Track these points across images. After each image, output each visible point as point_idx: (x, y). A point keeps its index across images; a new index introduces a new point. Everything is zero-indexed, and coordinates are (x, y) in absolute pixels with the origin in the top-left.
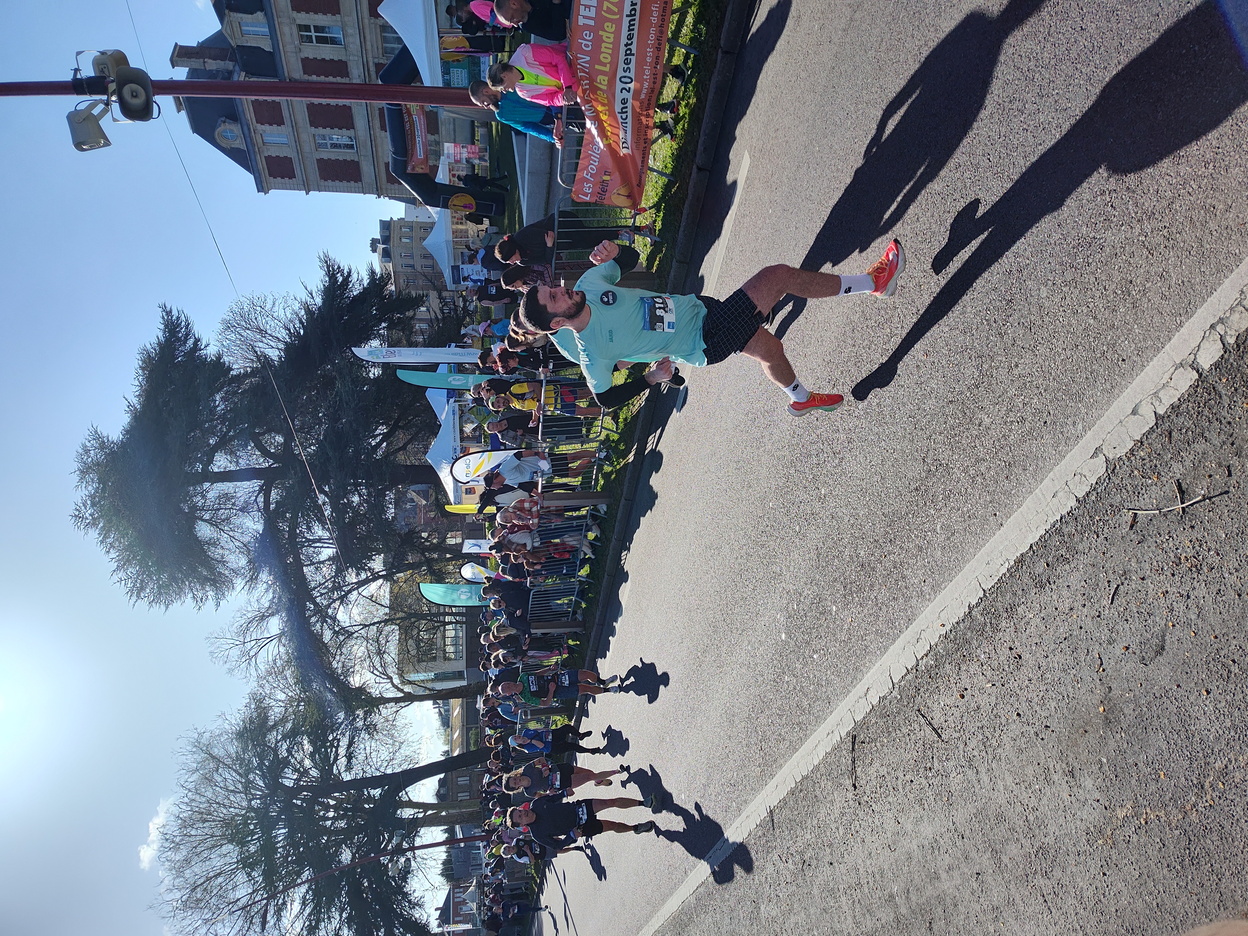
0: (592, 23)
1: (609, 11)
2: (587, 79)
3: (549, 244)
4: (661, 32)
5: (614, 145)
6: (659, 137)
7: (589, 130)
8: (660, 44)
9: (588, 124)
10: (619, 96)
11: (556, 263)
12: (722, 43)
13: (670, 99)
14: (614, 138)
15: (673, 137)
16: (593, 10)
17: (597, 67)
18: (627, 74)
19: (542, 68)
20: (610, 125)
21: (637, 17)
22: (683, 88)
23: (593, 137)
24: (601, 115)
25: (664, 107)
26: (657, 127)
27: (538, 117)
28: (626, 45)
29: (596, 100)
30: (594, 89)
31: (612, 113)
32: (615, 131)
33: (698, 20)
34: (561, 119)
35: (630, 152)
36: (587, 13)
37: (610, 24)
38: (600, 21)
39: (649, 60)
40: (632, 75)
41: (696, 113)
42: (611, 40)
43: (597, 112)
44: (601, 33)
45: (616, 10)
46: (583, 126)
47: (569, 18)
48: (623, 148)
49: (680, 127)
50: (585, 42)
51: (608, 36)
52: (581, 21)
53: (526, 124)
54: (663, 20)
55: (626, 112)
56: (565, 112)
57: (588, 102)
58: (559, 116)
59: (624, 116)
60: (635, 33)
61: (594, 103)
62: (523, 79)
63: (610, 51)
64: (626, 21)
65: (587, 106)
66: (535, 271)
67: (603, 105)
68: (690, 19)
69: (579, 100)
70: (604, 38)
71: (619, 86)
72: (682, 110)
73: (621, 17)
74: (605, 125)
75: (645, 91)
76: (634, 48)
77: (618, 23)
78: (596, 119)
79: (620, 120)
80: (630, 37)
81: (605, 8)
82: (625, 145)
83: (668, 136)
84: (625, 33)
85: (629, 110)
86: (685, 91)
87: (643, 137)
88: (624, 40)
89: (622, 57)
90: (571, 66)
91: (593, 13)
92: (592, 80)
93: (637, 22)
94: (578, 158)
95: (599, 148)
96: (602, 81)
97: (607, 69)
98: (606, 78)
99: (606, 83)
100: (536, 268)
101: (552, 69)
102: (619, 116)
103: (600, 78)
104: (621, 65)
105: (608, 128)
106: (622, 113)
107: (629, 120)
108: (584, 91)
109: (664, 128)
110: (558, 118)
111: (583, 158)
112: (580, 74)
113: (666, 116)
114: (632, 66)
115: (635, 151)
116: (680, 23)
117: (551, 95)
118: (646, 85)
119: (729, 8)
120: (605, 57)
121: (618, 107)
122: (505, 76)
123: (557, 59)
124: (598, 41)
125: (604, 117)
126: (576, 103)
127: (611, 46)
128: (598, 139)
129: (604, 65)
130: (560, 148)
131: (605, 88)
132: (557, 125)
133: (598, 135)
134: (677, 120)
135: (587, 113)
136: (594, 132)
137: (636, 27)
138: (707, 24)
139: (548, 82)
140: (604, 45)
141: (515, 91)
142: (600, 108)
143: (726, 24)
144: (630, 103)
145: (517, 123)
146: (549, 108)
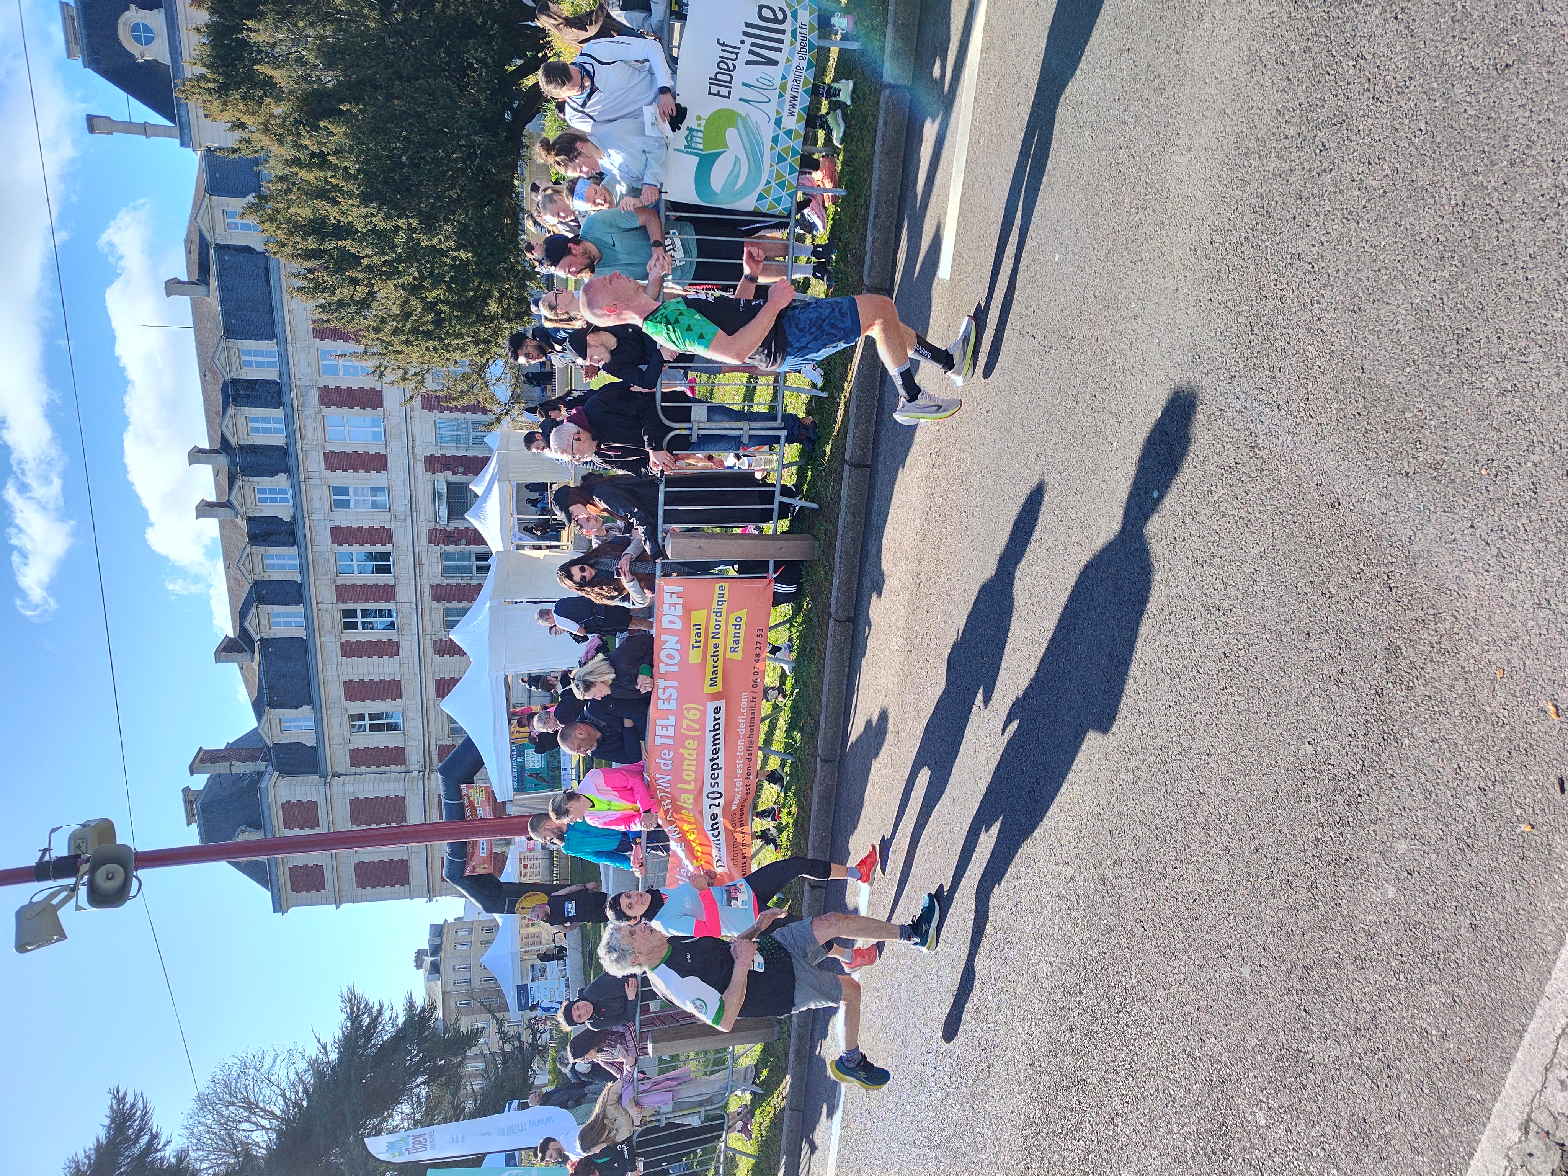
0: (671, 742)
1: (689, 728)
2: (668, 798)
3: (631, 996)
4: (751, 742)
7: (675, 852)
8: (750, 755)
9: (673, 845)
10: (707, 813)
11: (641, 1020)
12: (820, 751)
14: (705, 858)
15: (778, 848)
16: (671, 729)
17: (679, 785)
18: (715, 789)
19: (616, 793)
20: (699, 844)
21: (722, 731)
22: (783, 795)
23: (680, 860)
24: (688, 834)
25: (763, 814)
26: (758, 837)
27: (613, 845)
28: (712, 760)
29: (682, 819)
30: (677, 809)
31: (700, 832)
32: (707, 849)
33: (792, 726)
34: (640, 844)
35: (726, 870)
36: (664, 732)
37: (691, 741)
38: (680, 739)
39: (739, 771)
40: (721, 789)
41: (800, 824)
42: (695, 757)
43: (683, 833)
44: (681, 750)
45: (697, 726)
46: (667, 849)
47: (644, 739)
48: (718, 866)
49: (784, 835)
50: (663, 762)
51: (689, 752)
52: (658, 741)
53: (597, 854)
54: (752, 730)
55: (718, 828)
56: (644, 836)
57: (671, 823)
58: (638, 840)
59: (716, 833)
60: (721, 746)
62: (593, 806)
63: (694, 768)
64: (709, 737)
66: (613, 1033)
67: (690, 823)
68: (782, 723)
69: (660, 822)
70: (686, 756)
71: (707, 802)
72: (785, 819)
73: (704, 734)
74: (694, 845)
75: (736, 802)
76: (721, 762)
77: (701, 740)
78: (683, 839)
79: (712, 838)
80: (715, 752)
81: (684, 726)
82: (720, 863)
83: (772, 846)
84: (709, 747)
85: (720, 825)
86: (785, 799)
87: (740, 853)
88: (709, 755)
89: (708, 772)
90: (649, 789)
91: (671, 732)
92: (674, 801)
93: (722, 736)
94: (666, 870)
96: (686, 800)
97: (691, 787)
98: (691, 796)
99: (691, 801)
100: (614, 1029)
101: (626, 792)
102: (709, 833)
103: (683, 797)
104: (708, 781)
105: (698, 848)
106: (713, 829)
107: (722, 836)
108: (666, 812)
109: (765, 837)
110: (636, 844)
112: (659, 795)
113: (768, 824)
114: (720, 780)
116: (773, 727)
117: (627, 819)
118: (738, 797)
119: (822, 717)
120: (689, 774)
121: (708, 824)
122: (572, 806)
123: (633, 782)
124: (678, 761)
125: (691, 837)
126: (659, 826)
127: (694, 763)
128: (686, 862)
129: (688, 783)
130: (639, 876)
131: (691, 807)
132: (637, 853)
133: (686, 857)
134: (780, 829)
135: (670, 835)
136: (681, 854)
137: (721, 741)
138: (801, 730)
139: (621, 806)
140: (685, 762)
141: (584, 821)
142: (686, 827)
143: (821, 732)
144: (720, 819)
145: (589, 853)
146: (624, 834)
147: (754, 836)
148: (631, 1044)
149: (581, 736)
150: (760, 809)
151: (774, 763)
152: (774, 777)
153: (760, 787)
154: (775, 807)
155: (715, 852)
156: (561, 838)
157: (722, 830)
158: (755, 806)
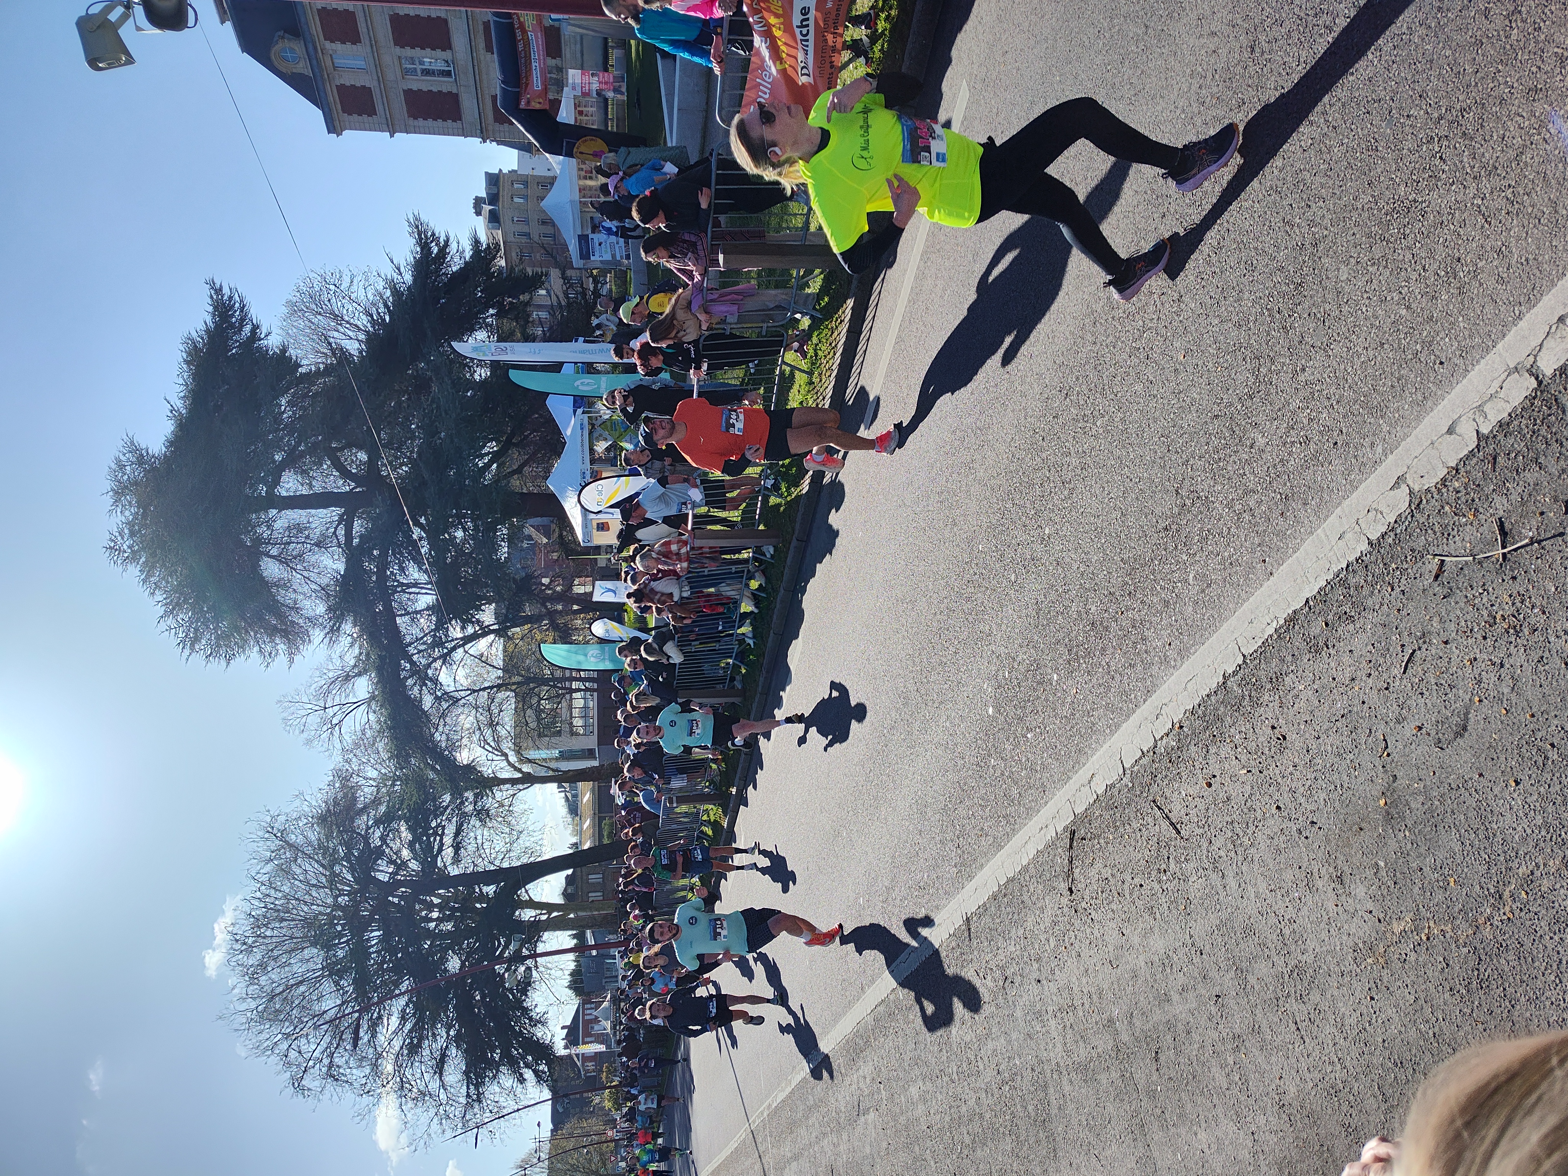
3: (704, 205)
5: (790, 71)
6: (850, 61)
9: (757, 41)
11: (713, 232)
13: (866, 10)
14: (790, 61)
15: (868, 61)
20: (785, 44)
23: (763, 60)
24: (774, 29)
25: (857, 21)
26: (848, 48)
27: (692, 35)
29: (768, 10)
31: (788, 29)
32: (793, 52)
34: (721, 34)
35: (811, 80)
41: (898, 28)
43: (769, 26)
46: (750, 45)
48: (802, 75)
49: (877, 47)
53: (674, 43)
55: (807, 26)
56: (726, 25)
57: (757, 11)
58: (719, 30)
59: (804, 31)
61: (766, 14)
65: (755, 17)
66: (685, 241)
69: (745, 9)
74: (780, 43)
78: (767, 34)
79: (799, 37)
82: (805, 71)
83: (862, 60)
85: (811, 23)
87: (828, 61)
94: (743, 88)
95: (771, 74)
100: (687, 237)
102: (797, 31)
105: (783, 48)
106: (802, 26)
107: (811, 37)
109: (857, 49)
110: (717, 34)
111: (750, 89)
113: (860, 33)
115: (819, 80)
121: (797, 19)
125: (777, 33)
126: (742, 14)
128: (769, 63)
130: (718, 73)
132: (717, 43)
133: (770, 57)
134: (874, 38)
135: (755, 27)
136: (766, 53)
142: (772, 20)
145: (664, 41)
146: (705, 22)
147: (846, 46)
148: (701, 253)
150: (854, 13)
154: (872, 12)
155: (800, 56)
156: (636, 19)
157: (812, 28)
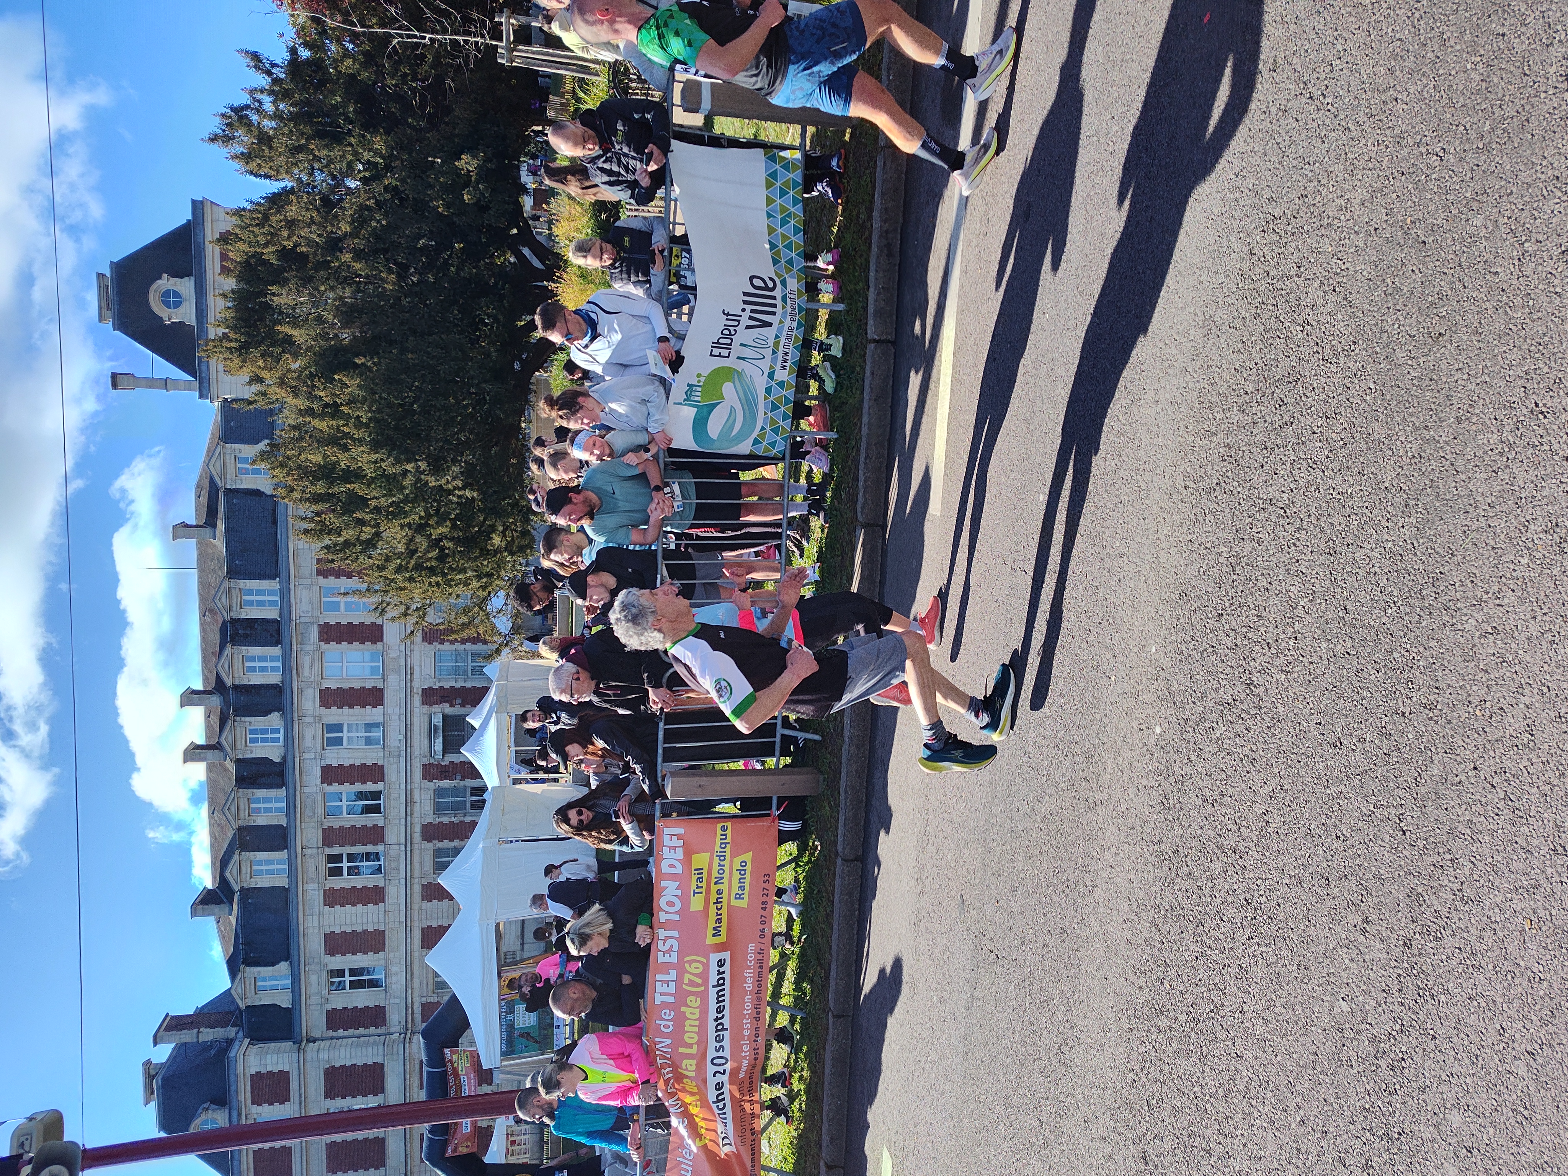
0: (672, 999)
1: (692, 983)
2: (669, 1066)
4: (759, 999)
5: (711, 1146)
6: (771, 1120)
8: (758, 1013)
9: (674, 1121)
10: (712, 1082)
12: (831, 1004)
14: (710, 1135)
15: (789, 1120)
16: (672, 985)
17: (681, 1050)
18: (720, 1054)
19: (612, 1062)
20: (704, 1119)
21: (727, 986)
22: (793, 1056)
23: (682, 1138)
24: (690, 1107)
28: (716, 1020)
29: (683, 1090)
30: (679, 1077)
31: (704, 1104)
32: (711, 1125)
33: (800, 978)
34: (638, 1120)
36: (665, 989)
37: (693, 998)
38: (681, 996)
39: (746, 1033)
40: (727, 1054)
41: (813, 1090)
42: (697, 1016)
43: (685, 1105)
44: (683, 1009)
45: (700, 981)
47: (643, 997)
48: (724, 1145)
49: (796, 1106)
50: (663, 1023)
51: (692, 1011)
52: (658, 999)
53: (591, 1135)
54: (759, 986)
55: (723, 1099)
57: (672, 1095)
58: (635, 1117)
59: (721, 1105)
60: (727, 1004)
61: (680, 1095)
62: (586, 1078)
63: (696, 1029)
64: (713, 993)
67: (693, 1094)
68: (790, 974)
69: (660, 1094)
70: (688, 1015)
71: (711, 1069)
72: (796, 1086)
73: (707, 989)
74: (697, 1120)
75: (744, 1069)
76: (726, 1021)
77: (704, 996)
79: (717, 1111)
80: (720, 1010)
81: (686, 981)
82: (726, 1141)
83: (783, 1118)
84: (713, 1005)
86: (796, 1061)
87: (748, 1128)
88: (712, 1014)
89: (712, 1034)
90: (648, 1054)
91: (672, 988)
92: (675, 1067)
93: (727, 992)
96: (689, 1066)
97: (694, 1051)
98: (694, 1062)
99: (694, 1068)
101: (623, 1060)
103: (686, 1062)
104: (712, 1044)
105: (702, 1124)
109: (776, 1107)
110: (634, 1121)
112: (659, 1062)
113: (778, 1091)
114: (726, 1043)
116: (781, 977)
117: (624, 1092)
118: (745, 1063)
119: (833, 966)
120: (691, 1037)
123: (631, 1047)
124: (680, 1020)
125: (694, 1110)
126: (659, 1099)
127: (697, 1023)
128: (689, 1141)
129: (690, 1046)
130: (637, 1160)
131: (693, 1074)
132: (634, 1132)
134: (792, 1096)
135: (671, 1110)
136: (683, 1131)
137: (727, 998)
138: (811, 982)
139: (619, 1077)
140: (687, 1023)
142: (688, 1099)
143: (832, 983)
144: (727, 1088)
145: (583, 1134)
146: (621, 1109)
147: (764, 1107)
149: (575, 996)
150: (770, 1073)
151: (782, 1020)
152: (783, 1036)
153: (769, 1047)
154: (785, 1070)
158: (764, 1070)
